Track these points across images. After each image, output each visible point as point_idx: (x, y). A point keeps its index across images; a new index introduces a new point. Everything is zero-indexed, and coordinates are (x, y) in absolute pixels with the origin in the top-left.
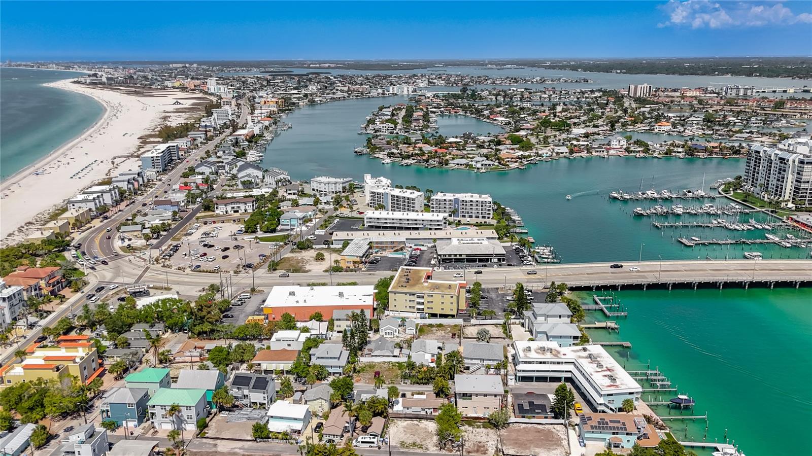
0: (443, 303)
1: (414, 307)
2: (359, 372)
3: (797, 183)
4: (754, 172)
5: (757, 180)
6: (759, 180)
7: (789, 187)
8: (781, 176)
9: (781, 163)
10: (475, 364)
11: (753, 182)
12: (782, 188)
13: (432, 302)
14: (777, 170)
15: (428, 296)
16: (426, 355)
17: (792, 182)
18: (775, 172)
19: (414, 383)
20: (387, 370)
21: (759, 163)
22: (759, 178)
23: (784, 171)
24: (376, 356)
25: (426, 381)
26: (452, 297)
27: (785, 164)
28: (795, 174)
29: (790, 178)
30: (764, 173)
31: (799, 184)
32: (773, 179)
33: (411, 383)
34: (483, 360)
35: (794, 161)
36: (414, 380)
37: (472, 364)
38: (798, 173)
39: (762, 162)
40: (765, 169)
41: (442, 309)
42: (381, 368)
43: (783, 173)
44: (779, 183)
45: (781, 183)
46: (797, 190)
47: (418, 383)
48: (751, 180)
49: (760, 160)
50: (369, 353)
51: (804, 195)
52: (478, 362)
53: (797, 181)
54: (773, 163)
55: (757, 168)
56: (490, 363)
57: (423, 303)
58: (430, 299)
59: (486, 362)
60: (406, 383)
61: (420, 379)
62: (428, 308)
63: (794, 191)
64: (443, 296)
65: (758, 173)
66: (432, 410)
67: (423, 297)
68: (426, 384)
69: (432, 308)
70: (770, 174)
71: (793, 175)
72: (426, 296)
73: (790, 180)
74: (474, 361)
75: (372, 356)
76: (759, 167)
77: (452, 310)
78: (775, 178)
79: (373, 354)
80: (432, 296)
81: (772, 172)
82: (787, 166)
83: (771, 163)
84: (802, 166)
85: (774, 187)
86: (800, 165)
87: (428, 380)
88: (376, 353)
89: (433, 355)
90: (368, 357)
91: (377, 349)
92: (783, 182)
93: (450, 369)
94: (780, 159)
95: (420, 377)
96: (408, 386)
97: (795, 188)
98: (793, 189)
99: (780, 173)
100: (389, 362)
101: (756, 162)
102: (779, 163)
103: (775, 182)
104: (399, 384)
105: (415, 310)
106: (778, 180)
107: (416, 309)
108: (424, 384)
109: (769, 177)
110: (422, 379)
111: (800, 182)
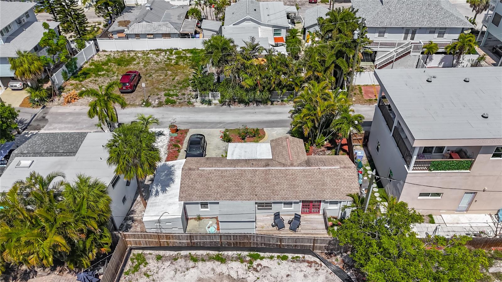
2: (86, 74)
10: (392, 45)
16: (261, 29)
19: (232, 101)
20: (162, 69)
24: (137, 36)
25: (267, 95)
33: (222, 103)
34: (414, 31)
36: (230, 93)
37: (383, 45)
42: (147, 63)
47: (241, 101)
50: (121, 28)
52: (398, 38)
56: (434, 38)
59: (422, 39)
60: (210, 103)
61: (247, 91)
66: (297, 208)
68: (264, 102)
74: (388, 37)
75: (127, 37)
79: (127, 31)
87: (270, 91)
88: (136, 28)
89: (277, 29)
90: (120, 38)
91: (139, 20)
93: (340, 54)
95: (248, 82)
96: (213, 111)
100: (171, 51)
104: (189, 103)
108: (258, 102)
110: (254, 88)
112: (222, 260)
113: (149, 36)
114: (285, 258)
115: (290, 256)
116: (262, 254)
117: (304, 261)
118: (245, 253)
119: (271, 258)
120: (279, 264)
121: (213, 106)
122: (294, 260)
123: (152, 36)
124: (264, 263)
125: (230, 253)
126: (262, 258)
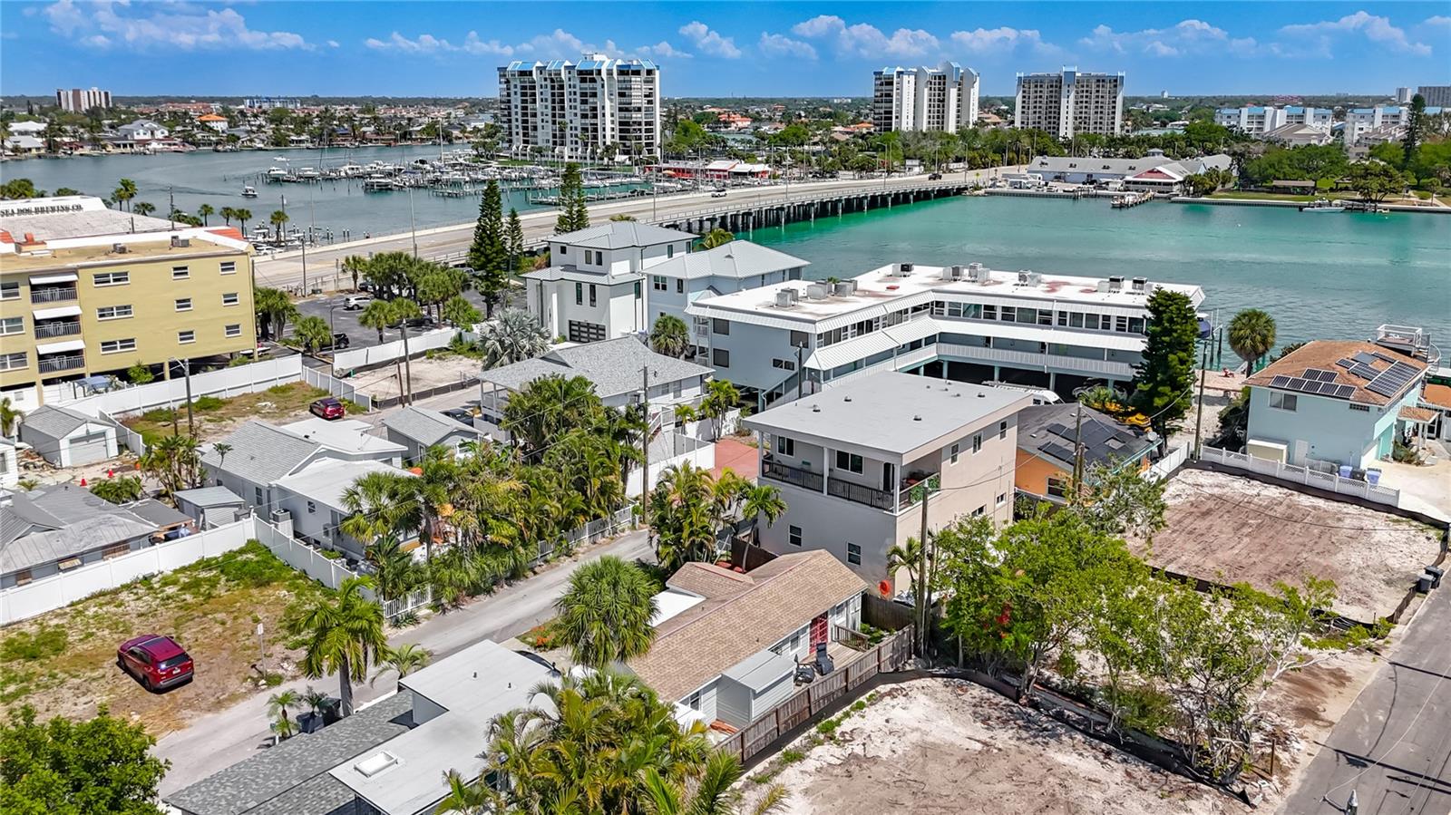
0: (183, 303)
1: (19, 358)
3: (623, 114)
4: (525, 115)
5: (535, 128)
6: (539, 128)
7: (609, 126)
8: (587, 107)
9: (583, 80)
11: (524, 135)
12: (595, 130)
13: (125, 310)
14: (578, 97)
15: (101, 279)
17: (612, 115)
18: (573, 104)
21: (534, 94)
22: (539, 124)
23: (594, 95)
24: (25, 575)
26: (228, 267)
27: (593, 80)
28: (617, 99)
29: (609, 106)
30: (549, 111)
31: (628, 114)
32: (573, 118)
35: (610, 73)
38: (622, 95)
39: (537, 91)
40: (549, 104)
41: (186, 335)
43: (591, 100)
44: (588, 121)
45: (593, 121)
46: (625, 126)
48: (521, 132)
49: (534, 88)
51: (638, 134)
53: (621, 110)
54: (566, 87)
55: (530, 106)
56: (674, 399)
57: (70, 324)
58: (112, 295)
62: (108, 345)
63: (621, 131)
64: (181, 271)
65: (534, 115)
67: (66, 290)
69: (128, 343)
70: (563, 108)
71: (611, 100)
72: (85, 282)
73: (608, 112)
76: (534, 101)
77: (233, 329)
78: (576, 115)
80: (121, 277)
81: (566, 105)
82: (598, 85)
83: (562, 87)
84: (627, 78)
85: (579, 132)
86: (622, 78)
88: (16, 555)
92: (595, 116)
94: (580, 73)
97: (621, 124)
98: (617, 127)
99: (584, 102)
100: (140, 585)
101: (524, 95)
102: (577, 82)
103: (578, 122)
105: (31, 371)
106: (584, 116)
107: (32, 362)
109: (563, 116)
111: (627, 110)
112: (797, 757)
113: (68, 564)
114: (861, 706)
115: (863, 699)
116: (833, 718)
117: (882, 696)
118: (813, 731)
119: (847, 715)
120: (863, 717)
121: (424, 623)
122: (873, 701)
123: (77, 562)
124: (847, 725)
125: (797, 742)
126: (838, 723)
